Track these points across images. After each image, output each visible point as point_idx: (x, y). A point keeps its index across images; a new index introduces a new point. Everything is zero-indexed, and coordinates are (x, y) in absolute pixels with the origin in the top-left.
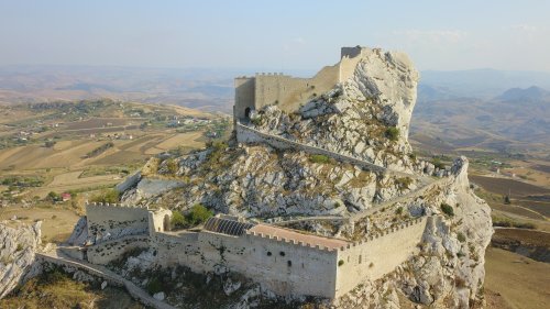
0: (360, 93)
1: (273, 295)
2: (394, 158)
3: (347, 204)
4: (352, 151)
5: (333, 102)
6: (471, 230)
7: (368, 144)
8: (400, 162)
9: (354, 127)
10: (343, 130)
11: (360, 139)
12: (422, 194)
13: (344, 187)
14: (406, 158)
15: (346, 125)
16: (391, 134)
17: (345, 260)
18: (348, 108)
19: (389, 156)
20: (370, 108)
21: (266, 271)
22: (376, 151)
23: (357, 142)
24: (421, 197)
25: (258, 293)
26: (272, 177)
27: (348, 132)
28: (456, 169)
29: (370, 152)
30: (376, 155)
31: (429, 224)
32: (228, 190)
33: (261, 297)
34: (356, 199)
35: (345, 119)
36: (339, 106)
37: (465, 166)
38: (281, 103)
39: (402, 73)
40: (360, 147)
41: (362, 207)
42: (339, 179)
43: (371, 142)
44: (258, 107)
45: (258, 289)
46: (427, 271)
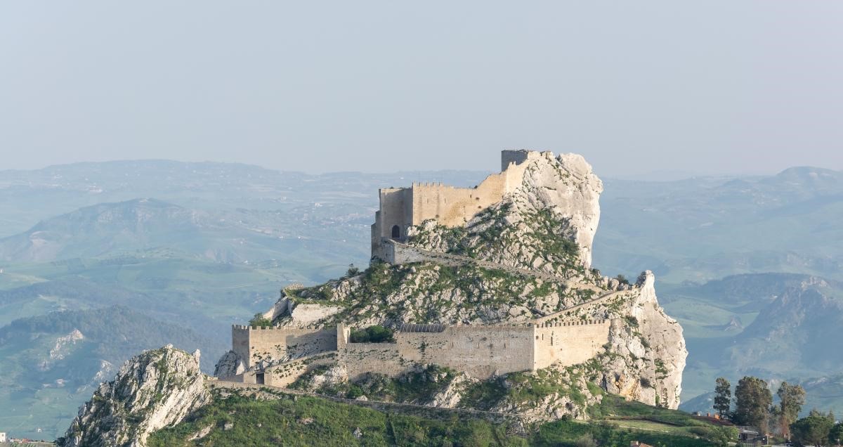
0: (530, 206)
1: (477, 380)
2: (575, 272)
3: (534, 312)
4: (531, 266)
5: (502, 216)
6: (660, 346)
7: (546, 259)
8: (582, 277)
9: (529, 243)
10: (518, 244)
11: (536, 255)
12: (605, 302)
13: (528, 297)
14: (587, 273)
15: (521, 239)
16: (571, 248)
17: (540, 336)
18: (520, 222)
19: (569, 270)
20: (544, 223)
21: (469, 359)
22: (555, 264)
23: (534, 258)
24: (605, 305)
25: (463, 380)
26: (450, 295)
27: (523, 247)
28: (641, 281)
29: (549, 266)
30: (556, 269)
31: (612, 327)
32: (403, 309)
33: (466, 382)
34: (541, 305)
35: (519, 233)
36: (511, 219)
37: (650, 280)
38: (442, 216)
39: (578, 181)
40: (538, 262)
41: (547, 313)
42: (521, 290)
43: (549, 257)
44: (416, 221)
45: (463, 377)
46: (612, 367)
